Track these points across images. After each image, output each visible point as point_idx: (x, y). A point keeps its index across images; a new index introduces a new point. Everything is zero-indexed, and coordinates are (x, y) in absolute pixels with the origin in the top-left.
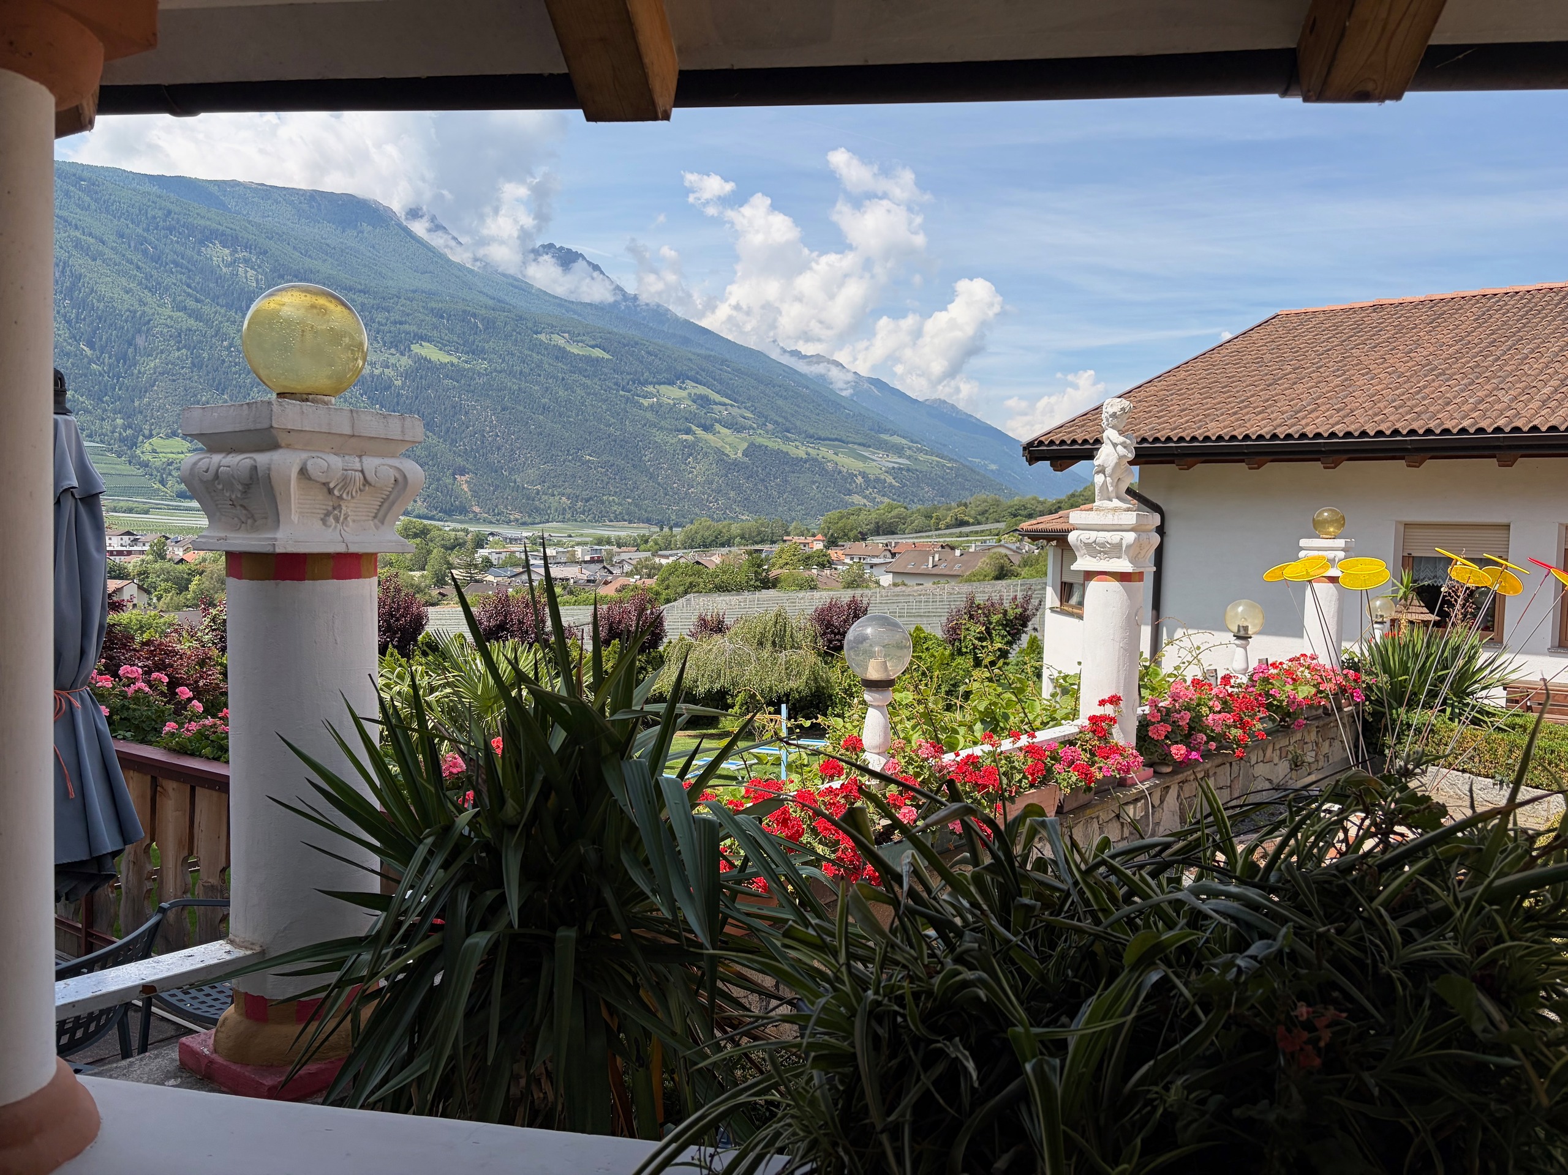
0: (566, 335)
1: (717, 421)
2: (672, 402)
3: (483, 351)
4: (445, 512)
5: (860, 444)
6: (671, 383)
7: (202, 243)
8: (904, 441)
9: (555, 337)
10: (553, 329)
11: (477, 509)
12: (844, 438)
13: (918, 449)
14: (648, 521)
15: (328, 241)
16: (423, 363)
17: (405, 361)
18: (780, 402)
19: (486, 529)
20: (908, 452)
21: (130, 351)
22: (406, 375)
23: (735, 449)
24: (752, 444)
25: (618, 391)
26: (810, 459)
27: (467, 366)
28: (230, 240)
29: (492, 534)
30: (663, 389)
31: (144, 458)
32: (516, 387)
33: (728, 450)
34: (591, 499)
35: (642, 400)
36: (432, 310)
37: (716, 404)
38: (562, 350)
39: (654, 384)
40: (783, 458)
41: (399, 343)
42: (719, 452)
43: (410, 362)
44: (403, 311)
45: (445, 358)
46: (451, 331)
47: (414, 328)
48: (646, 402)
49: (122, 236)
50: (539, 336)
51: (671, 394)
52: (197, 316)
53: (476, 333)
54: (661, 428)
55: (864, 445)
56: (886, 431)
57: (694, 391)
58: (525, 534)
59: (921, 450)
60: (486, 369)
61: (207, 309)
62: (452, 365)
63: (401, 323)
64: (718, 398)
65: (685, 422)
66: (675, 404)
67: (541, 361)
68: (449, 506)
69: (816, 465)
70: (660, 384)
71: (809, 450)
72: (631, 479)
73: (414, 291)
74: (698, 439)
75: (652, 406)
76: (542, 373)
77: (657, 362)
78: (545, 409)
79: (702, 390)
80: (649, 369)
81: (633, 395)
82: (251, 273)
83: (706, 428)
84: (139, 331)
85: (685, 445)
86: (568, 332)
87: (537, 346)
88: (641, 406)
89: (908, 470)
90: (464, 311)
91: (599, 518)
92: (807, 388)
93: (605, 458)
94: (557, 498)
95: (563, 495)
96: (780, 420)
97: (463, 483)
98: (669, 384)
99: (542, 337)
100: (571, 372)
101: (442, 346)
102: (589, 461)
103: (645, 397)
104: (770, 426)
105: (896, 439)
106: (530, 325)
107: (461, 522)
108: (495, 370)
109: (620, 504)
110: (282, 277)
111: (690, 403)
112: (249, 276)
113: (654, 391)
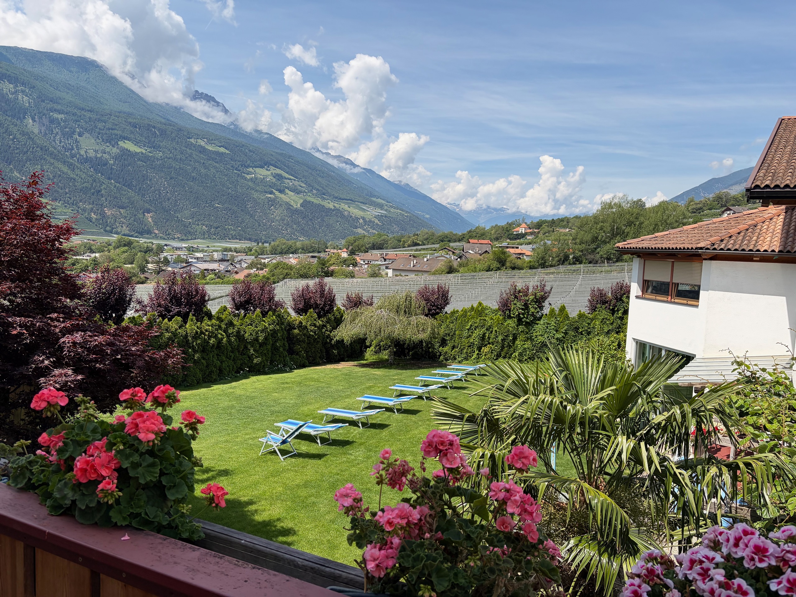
0: (205, 140)
1: (286, 188)
2: (262, 177)
3: (159, 146)
4: (139, 233)
5: (361, 203)
6: (262, 167)
8: (383, 202)
9: (199, 140)
10: (198, 137)
11: (157, 232)
12: (353, 199)
13: (390, 206)
14: (250, 239)
15: (69, 82)
16: (125, 153)
17: (115, 150)
18: (320, 179)
19: (163, 242)
20: (386, 208)
22: (116, 158)
23: (296, 202)
24: (305, 201)
25: (233, 170)
26: (336, 209)
27: (151, 154)
28: (14, 80)
29: (166, 245)
30: (258, 170)
32: (178, 167)
33: (292, 203)
34: (219, 227)
35: (246, 176)
36: (130, 123)
37: (286, 179)
38: (203, 148)
39: (253, 167)
40: (321, 208)
41: (112, 140)
42: (287, 204)
43: (118, 151)
44: (113, 123)
45: (138, 150)
46: (141, 135)
47: (119, 133)
48: (248, 177)
50: (190, 140)
51: (262, 173)
53: (155, 137)
54: (257, 191)
55: (363, 203)
56: (374, 196)
57: (274, 172)
58: (184, 245)
59: (392, 207)
60: (161, 157)
61: (0, 118)
62: (142, 153)
63: (112, 129)
64: (287, 176)
65: (269, 187)
66: (264, 178)
67: (192, 153)
68: (141, 230)
69: (338, 212)
70: (256, 167)
71: (335, 205)
72: (240, 217)
73: (120, 112)
74: (276, 197)
75: (251, 179)
76: (192, 160)
77: (254, 155)
78: (194, 179)
79: (278, 171)
80: (250, 159)
81: (241, 173)
82: (25, 98)
83: (281, 191)
85: (270, 200)
86: (206, 138)
87: (189, 145)
88: (246, 179)
89: (386, 217)
90: (149, 125)
91: (223, 238)
92: (334, 172)
93: (226, 205)
94: (200, 226)
95: (204, 225)
96: (320, 188)
97: (149, 218)
98: (261, 168)
99: (192, 140)
100: (208, 159)
101: (136, 143)
102: (218, 207)
103: (248, 174)
104: (315, 192)
105: (380, 201)
106: (185, 134)
107: (148, 238)
108: (166, 157)
109: (234, 230)
110: (43, 101)
111: (272, 178)
112: (24, 100)
113: (253, 171)
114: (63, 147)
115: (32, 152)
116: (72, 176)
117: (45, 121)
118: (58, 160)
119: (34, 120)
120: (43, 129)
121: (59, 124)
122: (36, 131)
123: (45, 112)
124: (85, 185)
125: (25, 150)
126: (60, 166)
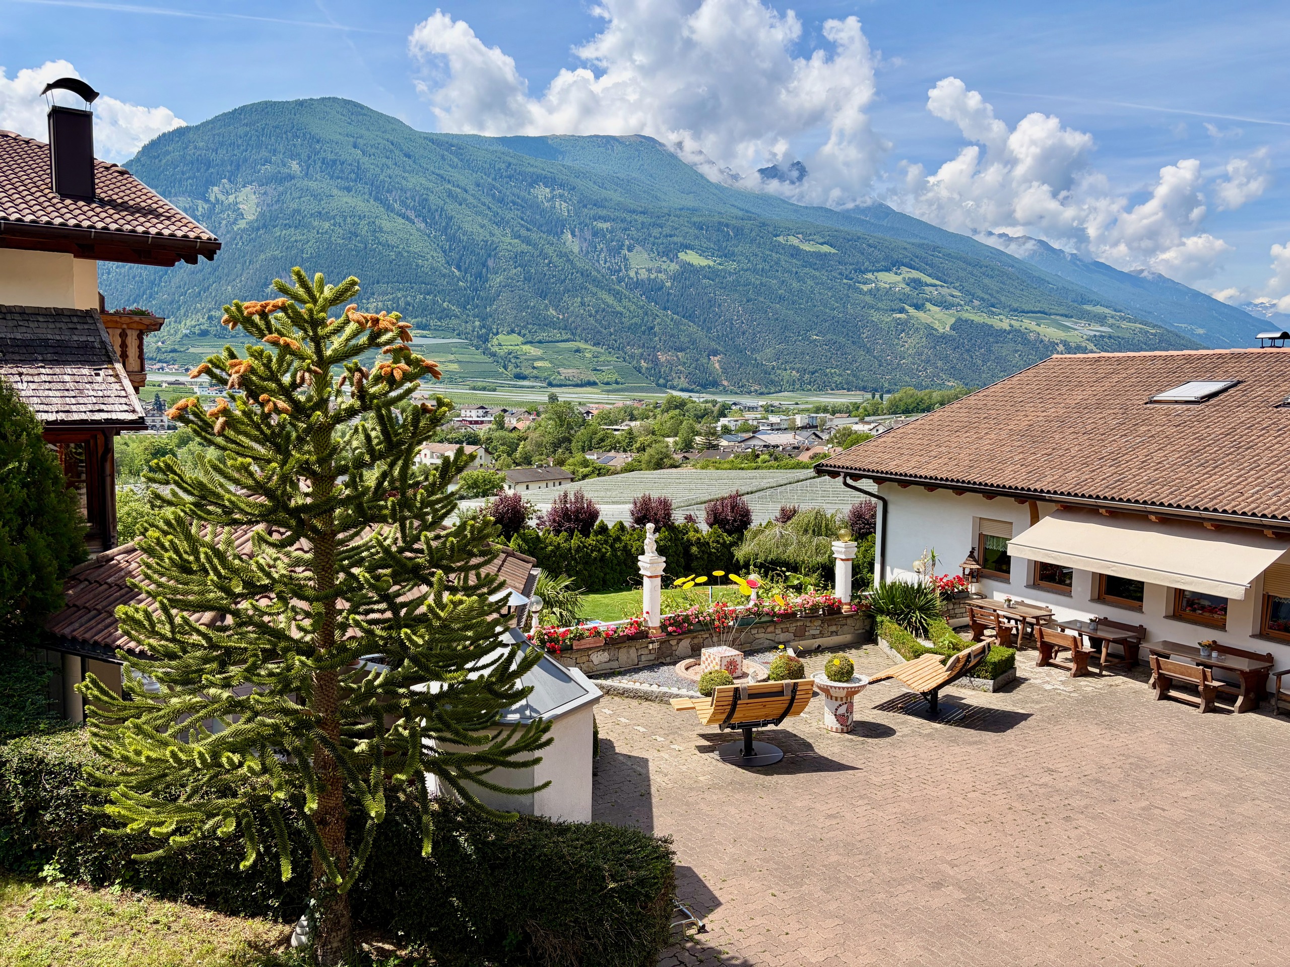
0: (800, 236)
1: (927, 300)
2: (888, 286)
3: (733, 254)
4: (701, 386)
5: (1062, 315)
6: (888, 270)
7: (531, 185)
8: (1107, 311)
9: (791, 238)
10: (789, 232)
11: (725, 383)
12: (1047, 310)
13: (1121, 317)
14: (864, 389)
15: (618, 175)
16: (688, 268)
17: (674, 267)
18: (986, 281)
20: (1111, 321)
21: (484, 270)
22: (674, 278)
23: (944, 324)
24: (959, 319)
25: (841, 279)
26: (1013, 331)
27: (720, 267)
28: (550, 181)
29: (735, 404)
30: (882, 276)
31: (493, 349)
32: (758, 282)
33: (937, 325)
34: (816, 371)
35: (862, 286)
36: (695, 224)
37: (927, 285)
38: (796, 248)
39: (873, 271)
40: (987, 330)
41: (669, 253)
42: (929, 327)
43: (677, 267)
44: (673, 226)
45: (703, 262)
46: (709, 240)
47: (680, 239)
48: (865, 288)
49: (478, 186)
50: (778, 238)
51: (887, 279)
52: (527, 241)
53: (728, 240)
54: (878, 309)
55: (1066, 316)
56: (1089, 302)
57: (907, 276)
58: (761, 403)
59: (1123, 319)
60: (735, 269)
61: (534, 236)
62: (709, 267)
63: (671, 236)
64: (929, 280)
65: (899, 302)
66: (890, 288)
67: (779, 259)
68: (704, 380)
69: (1019, 336)
70: (878, 271)
71: (1013, 322)
72: (850, 354)
73: (681, 209)
74: (910, 317)
75: (870, 291)
76: (780, 269)
77: (876, 253)
78: (781, 298)
79: (915, 274)
80: (869, 260)
81: (855, 282)
82: (564, 205)
83: (918, 307)
84: (489, 256)
85: (898, 322)
86: (802, 233)
87: (776, 248)
88: (861, 292)
90: (719, 223)
91: (823, 387)
92: (1013, 266)
93: (829, 337)
94: (789, 372)
95: (794, 369)
96: (986, 297)
97: (716, 362)
98: (886, 271)
99: (781, 239)
100: (803, 266)
101: (702, 252)
102: (816, 340)
103: (865, 283)
104: (976, 303)
105: (1099, 309)
106: (771, 229)
108: (742, 269)
109: (840, 375)
110: (585, 206)
111: (904, 286)
112: (563, 208)
113: (873, 277)
114: (609, 268)
115: (571, 280)
116: (619, 309)
117: (588, 235)
118: (602, 288)
119: (573, 235)
120: (585, 245)
121: (604, 236)
122: (576, 250)
123: (587, 221)
124: (633, 321)
125: (563, 277)
126: (605, 296)
